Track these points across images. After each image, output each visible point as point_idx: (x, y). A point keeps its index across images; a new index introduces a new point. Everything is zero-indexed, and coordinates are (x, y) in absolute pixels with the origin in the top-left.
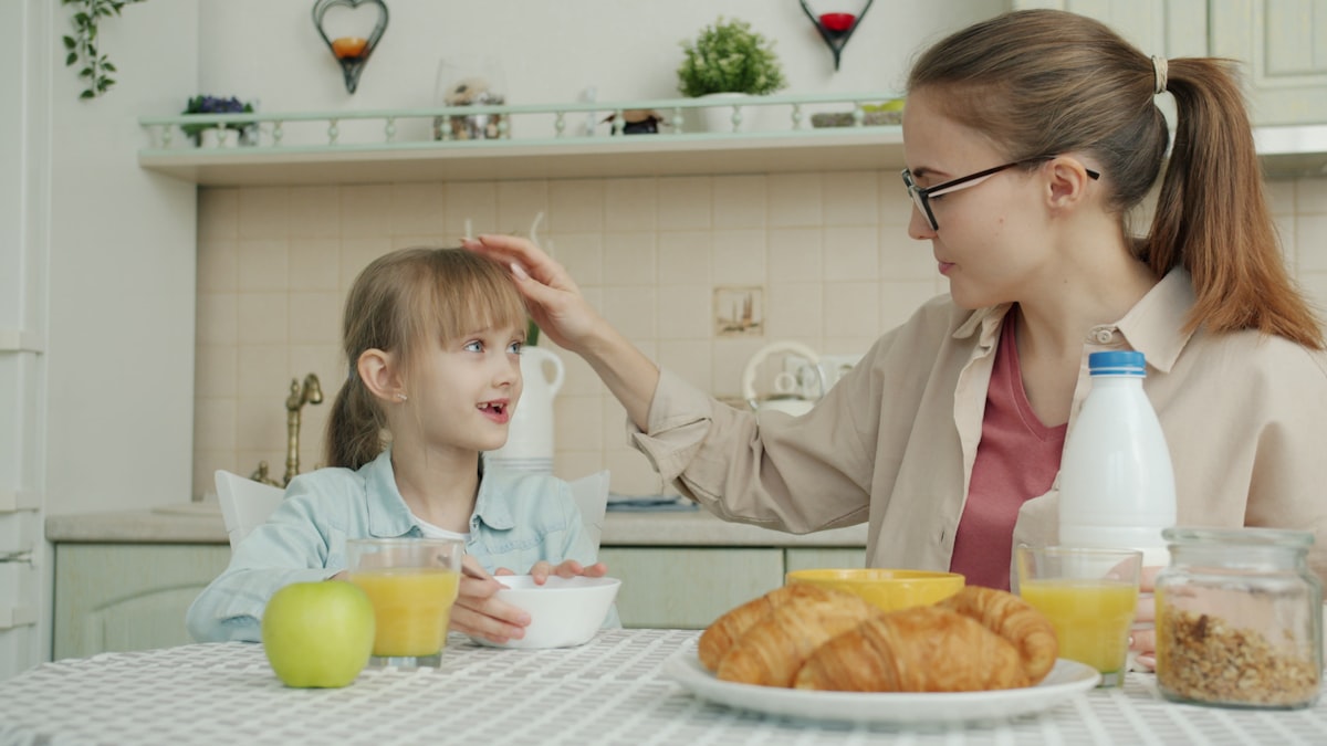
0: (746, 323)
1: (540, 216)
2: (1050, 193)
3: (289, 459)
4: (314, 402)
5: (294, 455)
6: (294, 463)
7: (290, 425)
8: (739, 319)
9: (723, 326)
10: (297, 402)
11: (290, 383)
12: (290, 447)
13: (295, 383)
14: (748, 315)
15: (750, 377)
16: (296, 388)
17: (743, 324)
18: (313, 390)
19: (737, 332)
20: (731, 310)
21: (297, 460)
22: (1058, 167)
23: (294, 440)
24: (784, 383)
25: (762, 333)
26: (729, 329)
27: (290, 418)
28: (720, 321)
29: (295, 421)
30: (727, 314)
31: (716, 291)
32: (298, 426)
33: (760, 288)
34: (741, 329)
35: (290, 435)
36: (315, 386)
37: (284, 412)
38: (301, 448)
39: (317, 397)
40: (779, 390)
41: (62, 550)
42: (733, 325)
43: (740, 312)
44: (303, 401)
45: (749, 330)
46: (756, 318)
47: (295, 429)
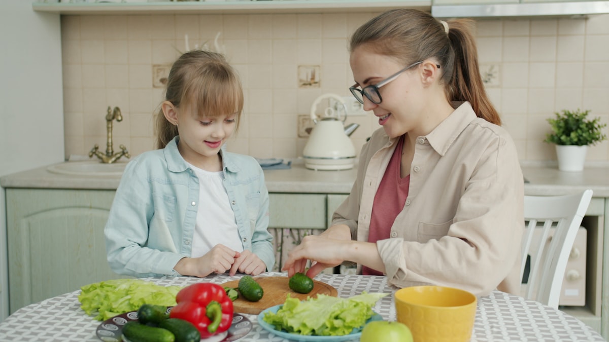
0: (313, 81)
1: (219, 34)
2: (423, 77)
3: (108, 143)
4: (119, 121)
5: (110, 141)
6: (110, 144)
7: (108, 128)
8: (309, 80)
9: (302, 83)
10: (111, 118)
11: (107, 108)
12: (108, 138)
13: (109, 108)
14: (313, 78)
15: (314, 109)
16: (110, 111)
17: (311, 82)
18: (118, 115)
19: (308, 86)
20: (305, 76)
21: (112, 143)
22: (426, 65)
23: (110, 134)
24: (329, 112)
25: (319, 86)
26: (305, 84)
27: (108, 124)
28: (301, 81)
29: (110, 126)
30: (304, 77)
31: (299, 67)
32: (112, 127)
33: (319, 66)
34: (310, 84)
35: (108, 132)
36: (119, 113)
37: (105, 122)
38: (113, 138)
39: (120, 118)
40: (327, 116)
41: (9, 191)
42: (307, 83)
43: (310, 77)
44: (113, 118)
45: (313, 85)
46: (317, 80)
47: (110, 129)
